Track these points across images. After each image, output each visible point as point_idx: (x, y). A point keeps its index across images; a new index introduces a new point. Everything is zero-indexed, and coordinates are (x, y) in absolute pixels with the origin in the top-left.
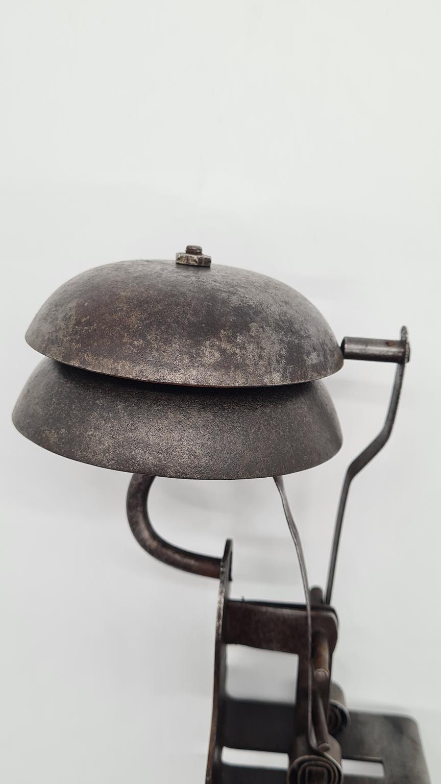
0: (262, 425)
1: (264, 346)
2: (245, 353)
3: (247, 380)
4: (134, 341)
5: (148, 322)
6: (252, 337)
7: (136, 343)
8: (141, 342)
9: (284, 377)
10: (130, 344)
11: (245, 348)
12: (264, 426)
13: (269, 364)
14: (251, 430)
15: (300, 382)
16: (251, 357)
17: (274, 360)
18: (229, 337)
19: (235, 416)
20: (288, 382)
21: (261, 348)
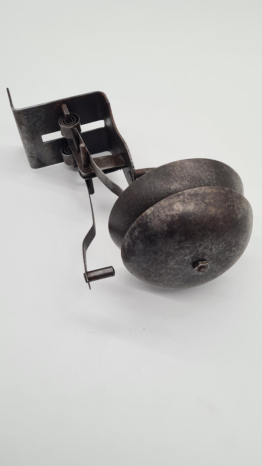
0: (150, 194)
1: (159, 221)
2: (165, 214)
3: (160, 204)
4: (209, 201)
5: (207, 211)
6: (165, 222)
7: (208, 201)
8: (206, 201)
9: (146, 215)
10: (210, 200)
11: (166, 216)
12: (149, 194)
13: (154, 215)
14: (154, 189)
15: (139, 218)
16: (162, 214)
17: (152, 219)
18: (174, 217)
19: (162, 192)
20: (143, 214)
21: (160, 220)
